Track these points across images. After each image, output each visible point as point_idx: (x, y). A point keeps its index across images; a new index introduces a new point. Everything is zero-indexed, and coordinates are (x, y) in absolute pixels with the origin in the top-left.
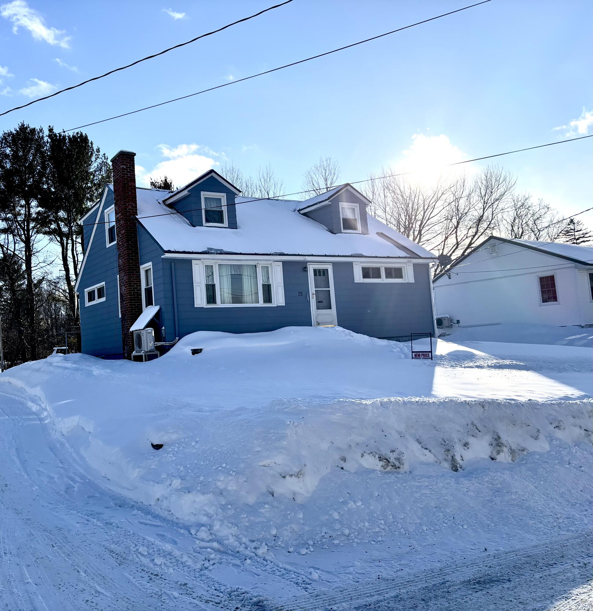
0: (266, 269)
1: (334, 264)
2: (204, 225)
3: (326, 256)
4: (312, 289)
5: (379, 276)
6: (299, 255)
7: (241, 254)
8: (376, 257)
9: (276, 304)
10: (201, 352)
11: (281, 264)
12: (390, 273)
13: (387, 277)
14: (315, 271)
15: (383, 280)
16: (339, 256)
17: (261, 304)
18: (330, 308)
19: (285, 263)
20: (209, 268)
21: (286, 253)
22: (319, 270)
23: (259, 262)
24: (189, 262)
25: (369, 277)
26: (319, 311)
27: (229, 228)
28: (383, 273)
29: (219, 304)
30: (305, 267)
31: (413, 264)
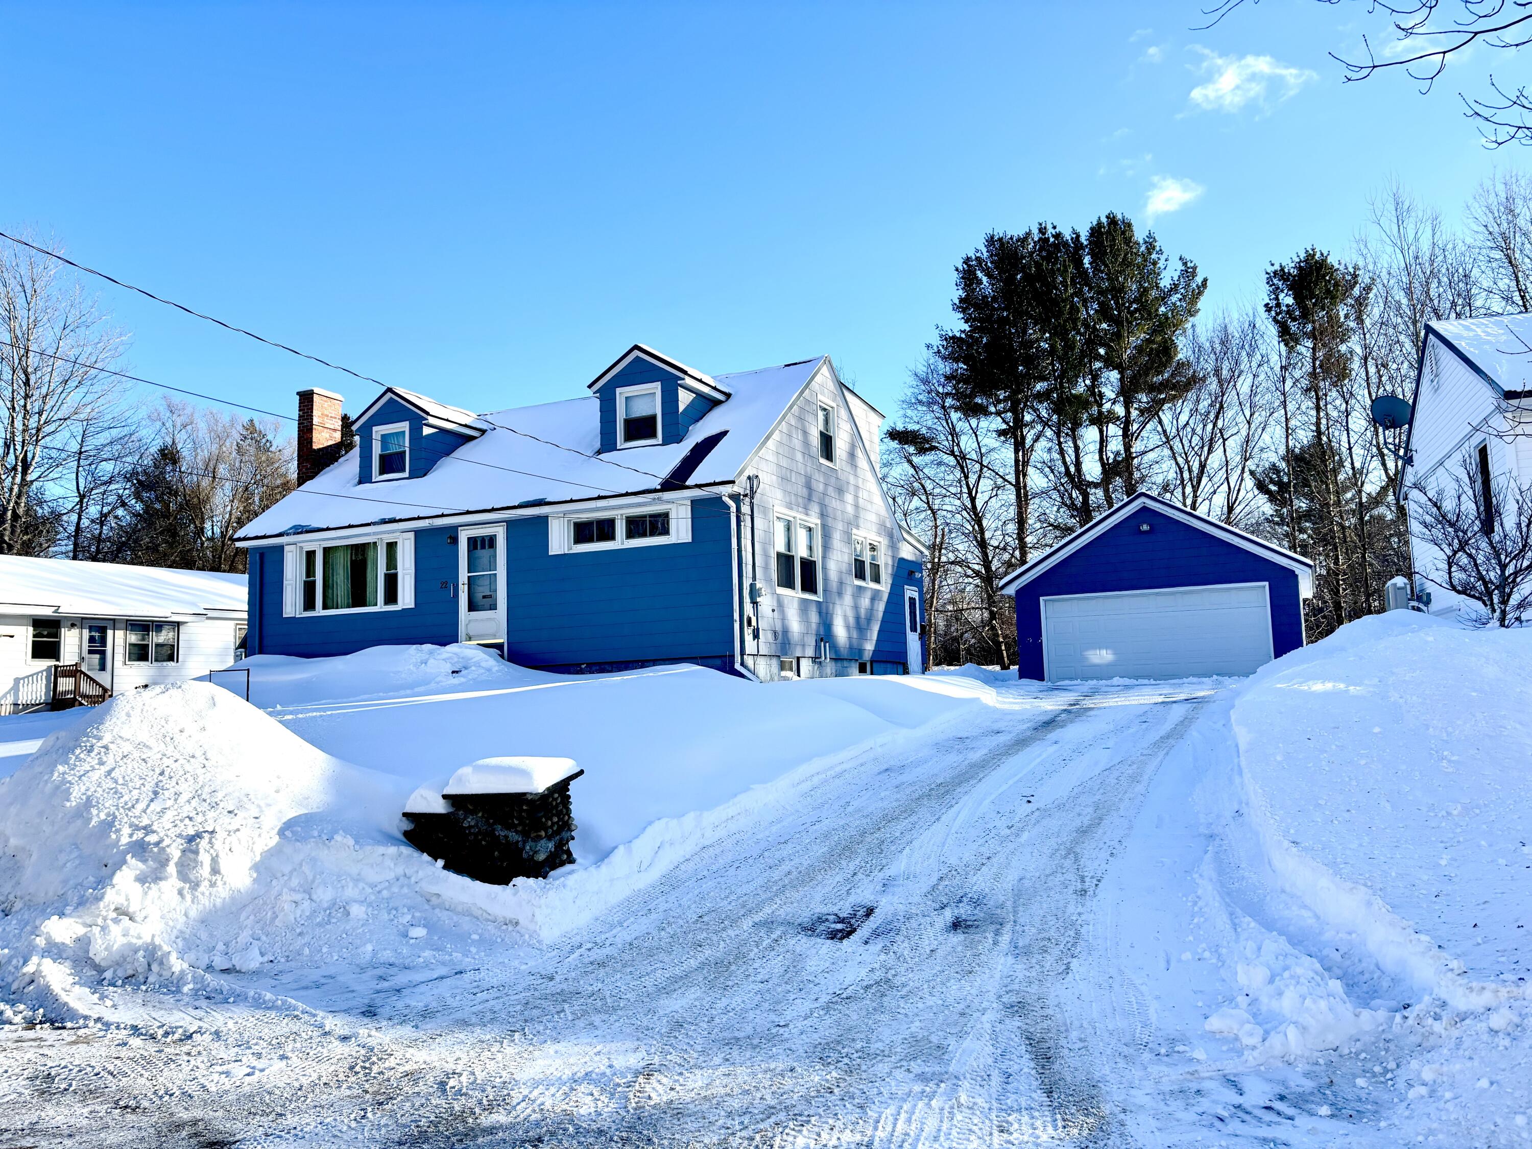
0: (391, 547)
1: (511, 524)
2: (374, 480)
3: (469, 513)
4: (463, 575)
5: (611, 537)
6: (420, 518)
7: (328, 529)
9: (402, 605)
11: (412, 535)
12: (636, 526)
13: (630, 535)
14: (472, 541)
15: (621, 542)
16: (495, 510)
17: (380, 607)
18: (493, 607)
19: (418, 533)
20: (310, 557)
22: (479, 539)
23: (379, 537)
24: (280, 549)
25: (590, 540)
26: (474, 614)
27: (410, 477)
28: (620, 529)
29: (319, 611)
30: (451, 534)
31: (692, 501)
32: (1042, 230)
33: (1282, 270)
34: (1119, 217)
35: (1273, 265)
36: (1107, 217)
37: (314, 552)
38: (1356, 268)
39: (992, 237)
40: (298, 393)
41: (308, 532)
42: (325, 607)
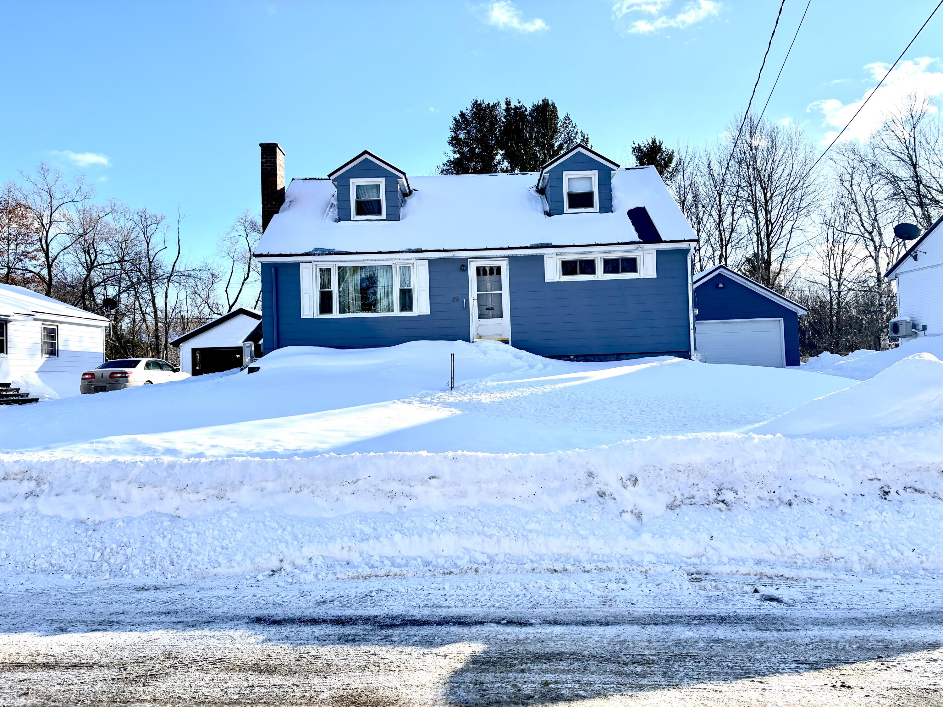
0: (405, 270)
1: (512, 259)
2: (352, 219)
3: (487, 249)
4: (473, 293)
5: (593, 272)
6: (444, 251)
7: (357, 253)
8: (574, 246)
9: (416, 312)
10: (258, 370)
11: (426, 262)
12: (612, 266)
13: (606, 271)
14: (478, 269)
15: (600, 275)
16: (509, 248)
17: (397, 312)
18: (501, 316)
19: (431, 262)
20: (325, 273)
21: (423, 249)
22: (484, 269)
23: (395, 262)
24: (297, 266)
25: (574, 273)
26: (483, 321)
27: (387, 220)
28: (599, 266)
29: (336, 314)
30: (463, 265)
31: (657, 251)
32: (508, 103)
33: (640, 147)
34: (550, 102)
35: (634, 144)
36: (543, 101)
37: (329, 270)
38: (673, 152)
39: (476, 102)
40: (261, 145)
41: (329, 254)
42: (342, 311)
